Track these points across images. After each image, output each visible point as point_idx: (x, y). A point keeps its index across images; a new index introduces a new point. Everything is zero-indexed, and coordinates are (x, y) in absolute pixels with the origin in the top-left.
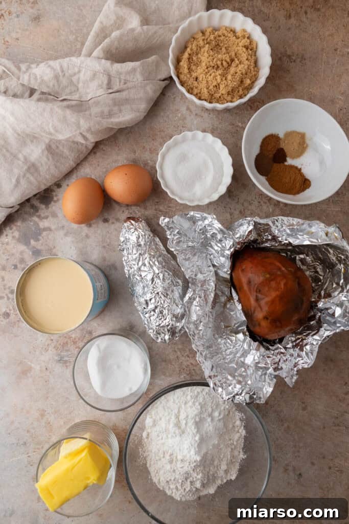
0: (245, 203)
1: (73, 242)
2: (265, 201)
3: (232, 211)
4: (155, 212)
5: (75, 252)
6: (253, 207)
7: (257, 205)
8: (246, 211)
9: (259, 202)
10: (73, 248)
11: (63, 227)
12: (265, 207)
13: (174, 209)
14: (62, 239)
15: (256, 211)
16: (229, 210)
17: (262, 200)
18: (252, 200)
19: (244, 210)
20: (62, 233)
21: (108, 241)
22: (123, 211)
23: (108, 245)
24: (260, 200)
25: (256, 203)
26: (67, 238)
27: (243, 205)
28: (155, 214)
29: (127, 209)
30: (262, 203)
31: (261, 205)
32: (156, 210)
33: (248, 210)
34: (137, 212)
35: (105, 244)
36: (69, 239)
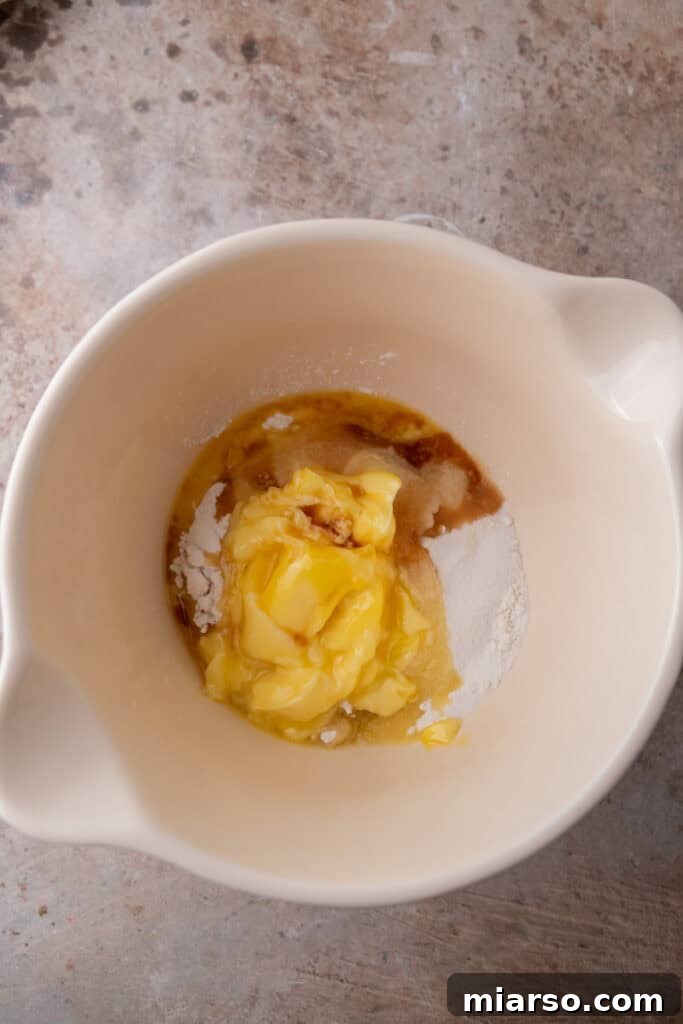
0: (561, 69)
1: (94, 147)
2: (616, 67)
3: (529, 88)
4: (324, 80)
5: (101, 173)
6: (584, 81)
7: (595, 77)
8: (565, 89)
9: (600, 70)
10: (95, 163)
11: (70, 108)
12: (615, 83)
13: (375, 77)
14: (65, 139)
15: (593, 92)
16: (519, 86)
17: (607, 63)
18: (581, 63)
19: (560, 87)
20: (65, 123)
21: (193, 149)
22: (236, 75)
23: (192, 160)
24: (602, 65)
25: (592, 70)
26: (81, 137)
27: (557, 73)
28: (324, 85)
29: (248, 70)
30: (608, 72)
31: (605, 77)
32: (324, 75)
33: (572, 87)
34: (274, 79)
35: (184, 158)
36: (86, 140)
